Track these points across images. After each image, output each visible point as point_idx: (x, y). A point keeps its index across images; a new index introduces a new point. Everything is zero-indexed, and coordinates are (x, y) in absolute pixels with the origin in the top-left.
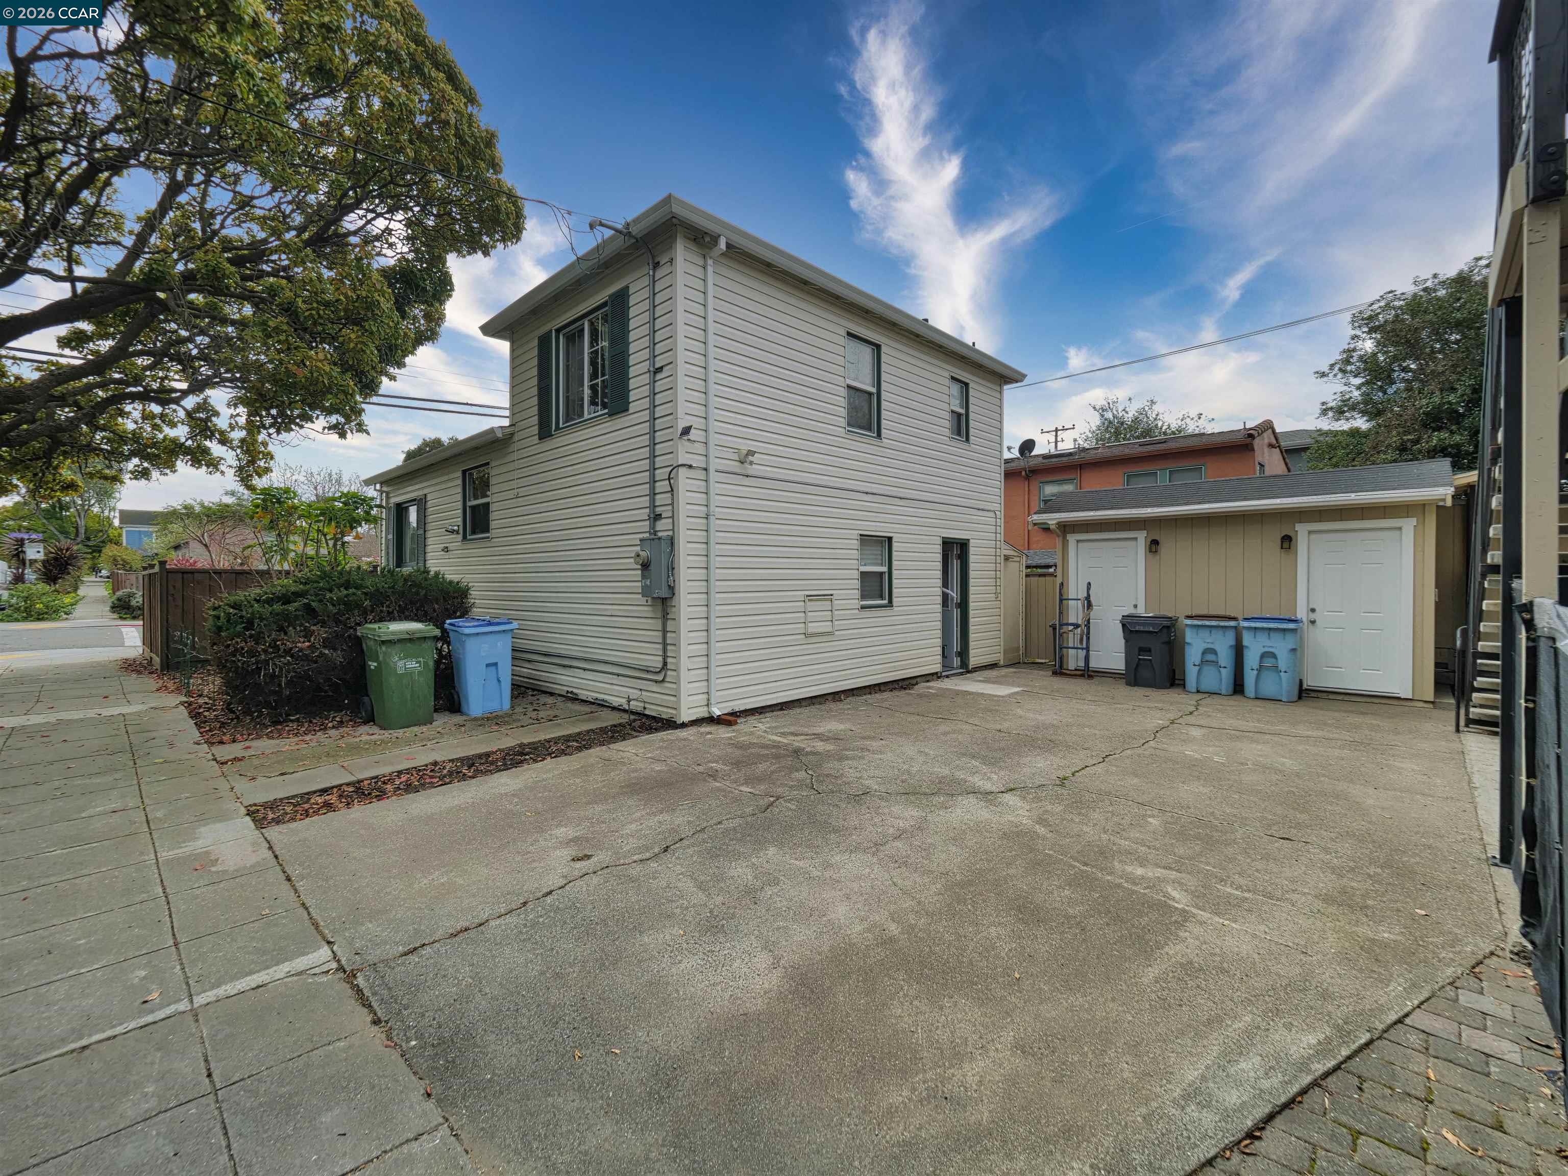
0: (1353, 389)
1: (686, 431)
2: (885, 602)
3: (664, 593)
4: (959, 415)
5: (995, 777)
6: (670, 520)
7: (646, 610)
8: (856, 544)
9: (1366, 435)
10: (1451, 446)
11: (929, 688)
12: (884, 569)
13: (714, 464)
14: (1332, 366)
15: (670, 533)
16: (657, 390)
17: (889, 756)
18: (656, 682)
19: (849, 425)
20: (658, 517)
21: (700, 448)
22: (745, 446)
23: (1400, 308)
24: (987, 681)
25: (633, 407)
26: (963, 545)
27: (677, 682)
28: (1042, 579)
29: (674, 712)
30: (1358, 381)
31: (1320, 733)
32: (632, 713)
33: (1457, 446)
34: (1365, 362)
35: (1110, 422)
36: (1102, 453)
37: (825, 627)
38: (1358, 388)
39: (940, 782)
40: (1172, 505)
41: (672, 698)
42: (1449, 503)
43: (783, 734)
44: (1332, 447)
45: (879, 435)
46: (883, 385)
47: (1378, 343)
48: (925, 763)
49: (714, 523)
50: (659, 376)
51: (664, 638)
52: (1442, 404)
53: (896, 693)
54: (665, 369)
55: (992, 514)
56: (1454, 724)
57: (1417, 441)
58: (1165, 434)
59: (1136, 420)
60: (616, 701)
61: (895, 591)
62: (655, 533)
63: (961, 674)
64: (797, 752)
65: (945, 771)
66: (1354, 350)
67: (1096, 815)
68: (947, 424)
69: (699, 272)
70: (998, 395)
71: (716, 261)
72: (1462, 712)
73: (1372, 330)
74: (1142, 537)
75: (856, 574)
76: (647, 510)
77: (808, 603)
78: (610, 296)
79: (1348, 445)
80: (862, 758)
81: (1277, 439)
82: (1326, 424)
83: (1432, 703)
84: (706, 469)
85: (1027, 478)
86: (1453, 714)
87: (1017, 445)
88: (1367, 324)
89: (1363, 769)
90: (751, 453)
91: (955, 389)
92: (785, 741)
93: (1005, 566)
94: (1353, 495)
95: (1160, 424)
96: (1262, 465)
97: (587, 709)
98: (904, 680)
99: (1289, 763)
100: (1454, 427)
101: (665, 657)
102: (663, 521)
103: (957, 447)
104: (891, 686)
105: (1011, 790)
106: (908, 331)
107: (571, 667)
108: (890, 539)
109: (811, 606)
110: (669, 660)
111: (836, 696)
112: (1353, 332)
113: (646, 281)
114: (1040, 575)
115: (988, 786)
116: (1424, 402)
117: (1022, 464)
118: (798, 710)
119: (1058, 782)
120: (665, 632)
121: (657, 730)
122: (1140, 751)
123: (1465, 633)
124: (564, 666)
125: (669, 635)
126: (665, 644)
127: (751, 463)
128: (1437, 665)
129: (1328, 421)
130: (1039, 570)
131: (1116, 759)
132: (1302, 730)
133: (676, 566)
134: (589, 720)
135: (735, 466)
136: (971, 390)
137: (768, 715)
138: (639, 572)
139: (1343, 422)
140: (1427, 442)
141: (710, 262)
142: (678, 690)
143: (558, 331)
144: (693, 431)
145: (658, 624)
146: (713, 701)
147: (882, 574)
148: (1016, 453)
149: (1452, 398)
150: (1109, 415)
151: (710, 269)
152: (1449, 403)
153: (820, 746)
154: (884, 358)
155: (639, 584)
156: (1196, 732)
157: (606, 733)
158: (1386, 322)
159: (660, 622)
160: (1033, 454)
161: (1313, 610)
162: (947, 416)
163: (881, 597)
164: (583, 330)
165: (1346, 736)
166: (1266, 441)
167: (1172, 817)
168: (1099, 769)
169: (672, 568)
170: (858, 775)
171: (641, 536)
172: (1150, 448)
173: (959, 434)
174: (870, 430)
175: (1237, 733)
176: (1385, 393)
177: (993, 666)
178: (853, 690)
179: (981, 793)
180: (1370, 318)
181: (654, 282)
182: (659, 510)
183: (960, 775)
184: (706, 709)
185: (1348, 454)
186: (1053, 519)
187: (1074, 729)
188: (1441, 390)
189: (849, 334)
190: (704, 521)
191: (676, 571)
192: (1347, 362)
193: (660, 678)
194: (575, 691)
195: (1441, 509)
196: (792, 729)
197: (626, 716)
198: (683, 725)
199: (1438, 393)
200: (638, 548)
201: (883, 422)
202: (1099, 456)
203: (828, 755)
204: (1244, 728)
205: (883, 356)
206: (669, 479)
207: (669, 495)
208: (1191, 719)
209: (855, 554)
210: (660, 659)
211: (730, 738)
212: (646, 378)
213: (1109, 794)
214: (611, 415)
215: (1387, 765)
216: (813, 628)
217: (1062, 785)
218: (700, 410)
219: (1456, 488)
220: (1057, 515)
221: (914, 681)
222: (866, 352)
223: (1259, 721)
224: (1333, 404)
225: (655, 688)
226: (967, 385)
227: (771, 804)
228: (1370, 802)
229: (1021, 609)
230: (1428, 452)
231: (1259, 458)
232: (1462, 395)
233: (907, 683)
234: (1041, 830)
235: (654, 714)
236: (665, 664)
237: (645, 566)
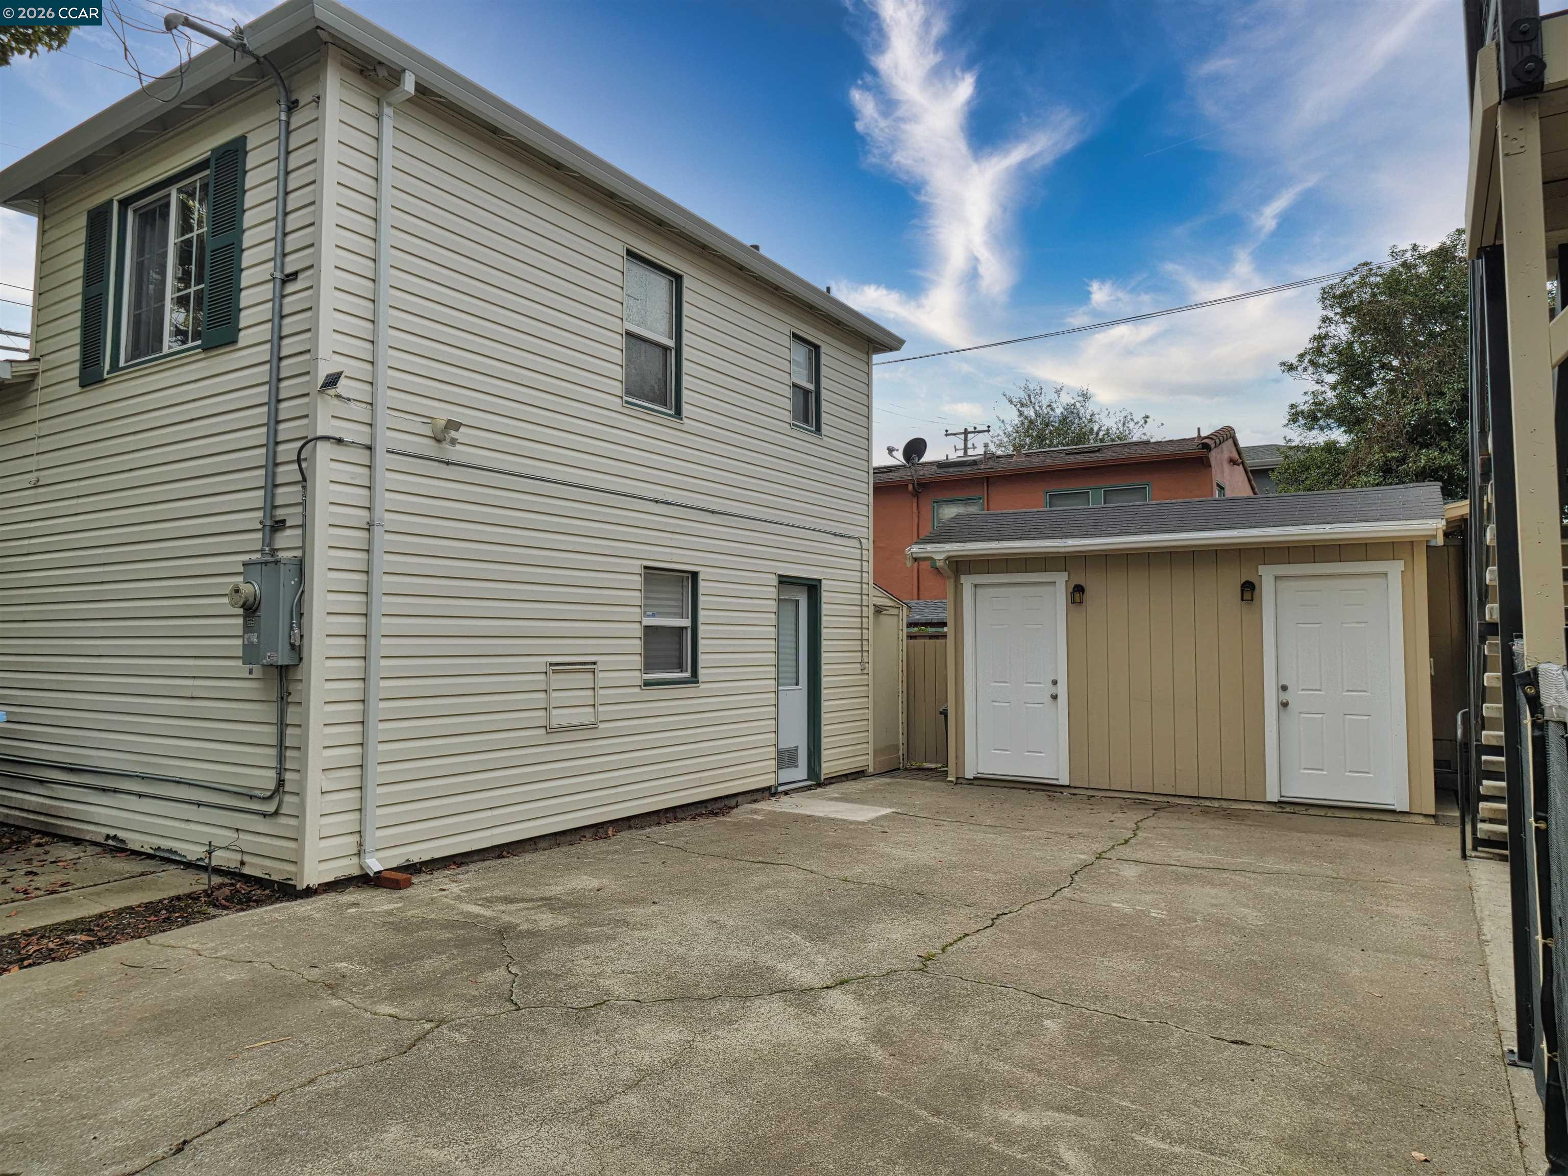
0: (1326, 388)
1: (332, 381)
2: (687, 675)
3: (283, 657)
4: (806, 392)
5: (821, 960)
6: (299, 531)
7: (249, 688)
8: (637, 581)
9: (1344, 451)
10: (1441, 468)
11: (755, 812)
12: (686, 622)
13: (385, 439)
14: (1301, 356)
15: (298, 553)
16: (286, 311)
17: (659, 932)
18: (265, 815)
19: (628, 392)
20: (279, 525)
21: (360, 412)
22: (443, 414)
23: (1377, 285)
24: (845, 799)
25: (244, 338)
26: (813, 588)
27: (300, 815)
28: (932, 641)
29: (291, 868)
30: (1332, 378)
31: (1295, 867)
32: (217, 871)
33: (1449, 468)
34: (1340, 354)
35: (1032, 422)
36: (1021, 462)
37: (584, 715)
38: (1334, 388)
39: (731, 976)
40: (1100, 536)
41: (291, 845)
42: (1440, 541)
43: (489, 902)
44: (1305, 467)
45: (678, 413)
46: (685, 335)
47: (1354, 331)
48: (716, 941)
49: (382, 540)
50: (290, 288)
51: (281, 736)
52: (1428, 413)
53: (702, 822)
54: (301, 276)
55: (855, 543)
56: (1459, 846)
57: (1403, 460)
58: (1102, 441)
59: (1064, 420)
60: (193, 852)
61: (701, 658)
62: (273, 552)
63: (809, 788)
64: (503, 933)
65: (745, 955)
66: (1326, 336)
67: (967, 1021)
68: (788, 404)
69: (369, 125)
70: (864, 367)
71: (398, 111)
72: (1468, 828)
73: (1346, 312)
74: (1061, 580)
75: (637, 630)
76: (260, 514)
77: (554, 677)
78: (213, 151)
79: (1323, 463)
80: (612, 938)
81: (1239, 454)
82: (1298, 436)
83: (1433, 816)
84: (369, 448)
85: (916, 494)
86: (1458, 831)
87: (901, 446)
88: (1340, 304)
89: (1347, 920)
90: (453, 425)
91: (800, 354)
92: (488, 913)
93: (877, 623)
94: (1327, 527)
95: (1096, 429)
96: (1221, 488)
97: (136, 867)
98: (715, 800)
99: (1252, 916)
100: (1444, 444)
101: (281, 770)
102: (288, 532)
103: (802, 440)
104: (693, 812)
105: (842, 983)
106: (723, 258)
107: (115, 791)
108: (695, 575)
109: (558, 681)
110: (288, 776)
111: (598, 830)
112: (1325, 313)
113: (274, 131)
114: (931, 637)
115: (808, 978)
116: (1409, 408)
117: (907, 474)
118: (528, 857)
119: (918, 965)
120: (282, 725)
121: (260, 903)
122: (1047, 906)
123: (1466, 718)
124: (104, 790)
125: (289, 731)
126: (281, 747)
127: (453, 442)
128: (1437, 763)
129: (1299, 430)
130: (930, 630)
131: (1011, 920)
132: (1271, 863)
133: (305, 610)
134: (131, 889)
135: (427, 447)
136: (823, 356)
137: (472, 867)
138: (240, 621)
139: (1315, 432)
140: (1415, 462)
141: (388, 111)
142: (301, 829)
143: (125, 203)
144: (342, 381)
145: (269, 713)
146: (368, 847)
147: (682, 629)
148: (898, 459)
149: (1440, 405)
150: (1031, 413)
151: (388, 123)
152: (1438, 411)
153: (546, 920)
154: (687, 296)
155: (239, 642)
156: (1130, 872)
157: (156, 913)
158: (1361, 302)
159: (274, 708)
160: (923, 460)
161: (1284, 688)
162: (787, 391)
163: (681, 668)
164: (168, 205)
165: (1327, 869)
166: (1226, 455)
167: (1081, 1015)
168: (984, 938)
169: (299, 613)
170: (596, 969)
171: (246, 558)
172: (1080, 458)
173: (806, 420)
174: (664, 403)
175: (1187, 870)
176: (1364, 396)
177: (858, 775)
178: (629, 818)
179: (793, 991)
180: (1343, 295)
181: (288, 133)
182: (280, 513)
183: (767, 959)
184: (355, 860)
185: (1324, 474)
186: (940, 551)
187: (959, 873)
188: (1428, 395)
189: (630, 254)
190: (364, 534)
191: (305, 620)
192: (1319, 351)
193: (271, 808)
194: (121, 834)
195: (1431, 550)
196: (508, 891)
197: (204, 877)
198: (309, 892)
199: (1424, 398)
200: (240, 579)
201: (685, 393)
202: (1013, 467)
203: (555, 938)
204: (1196, 863)
205: (685, 292)
206: (299, 461)
207: (298, 488)
208: (1125, 852)
209: (637, 597)
210: (272, 774)
211: (390, 913)
212: (267, 291)
213: (991, 981)
214: (205, 350)
215: (1380, 913)
216: (560, 717)
217: (923, 970)
218: (362, 349)
219: (1448, 522)
220: (947, 547)
221: (733, 802)
222: (660, 286)
223: (1216, 850)
224: (1305, 408)
225: (261, 825)
226: (817, 348)
227: (423, 1037)
228: (1356, 971)
229: (901, 687)
230: (1416, 476)
231: (1217, 477)
232: (1451, 403)
233: (720, 805)
234: (877, 1053)
235: (258, 874)
236: (281, 782)
237: (250, 610)
